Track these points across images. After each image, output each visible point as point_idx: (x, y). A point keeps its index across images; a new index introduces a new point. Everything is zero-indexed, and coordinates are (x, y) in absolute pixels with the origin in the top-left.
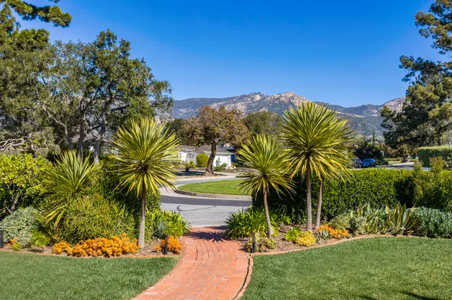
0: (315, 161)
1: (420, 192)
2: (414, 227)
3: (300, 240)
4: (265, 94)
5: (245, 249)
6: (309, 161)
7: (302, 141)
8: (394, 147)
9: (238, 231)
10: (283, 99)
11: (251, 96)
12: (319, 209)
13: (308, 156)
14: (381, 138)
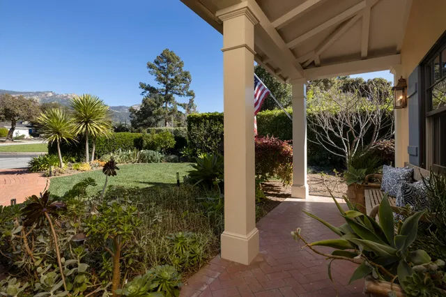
0: (91, 125)
1: (145, 143)
2: (143, 159)
3: (81, 168)
4: (56, 93)
5: (44, 176)
6: (87, 126)
7: (83, 115)
8: (136, 128)
9: (38, 167)
10: (69, 97)
11: (45, 93)
12: (93, 153)
13: (86, 123)
14: (130, 124)
